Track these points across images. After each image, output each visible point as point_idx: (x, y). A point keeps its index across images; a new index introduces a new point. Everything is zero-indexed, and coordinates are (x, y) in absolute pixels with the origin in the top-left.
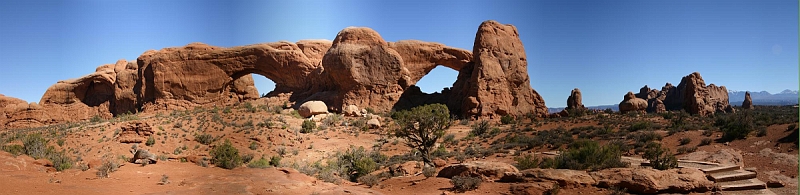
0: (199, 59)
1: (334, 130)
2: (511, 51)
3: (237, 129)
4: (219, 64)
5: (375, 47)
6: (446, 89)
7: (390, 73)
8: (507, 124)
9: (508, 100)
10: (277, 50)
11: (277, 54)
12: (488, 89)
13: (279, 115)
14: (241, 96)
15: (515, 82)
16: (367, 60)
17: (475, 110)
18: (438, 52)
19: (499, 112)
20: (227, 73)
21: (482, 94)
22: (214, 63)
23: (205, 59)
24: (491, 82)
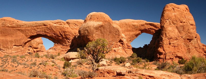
0: (9, 27)
1: (81, 67)
2: (184, 21)
3: (26, 66)
4: (22, 31)
5: (107, 23)
6: (146, 45)
7: (114, 37)
8: (182, 64)
9: (183, 50)
10: (55, 25)
11: (55, 27)
12: (170, 44)
13: (52, 59)
14: (35, 50)
15: (188, 39)
16: (102, 30)
17: (162, 56)
18: (142, 25)
19: (177, 57)
20: (27, 36)
21: (166, 47)
22: (19, 30)
23: (13, 27)
24: (171, 39)
